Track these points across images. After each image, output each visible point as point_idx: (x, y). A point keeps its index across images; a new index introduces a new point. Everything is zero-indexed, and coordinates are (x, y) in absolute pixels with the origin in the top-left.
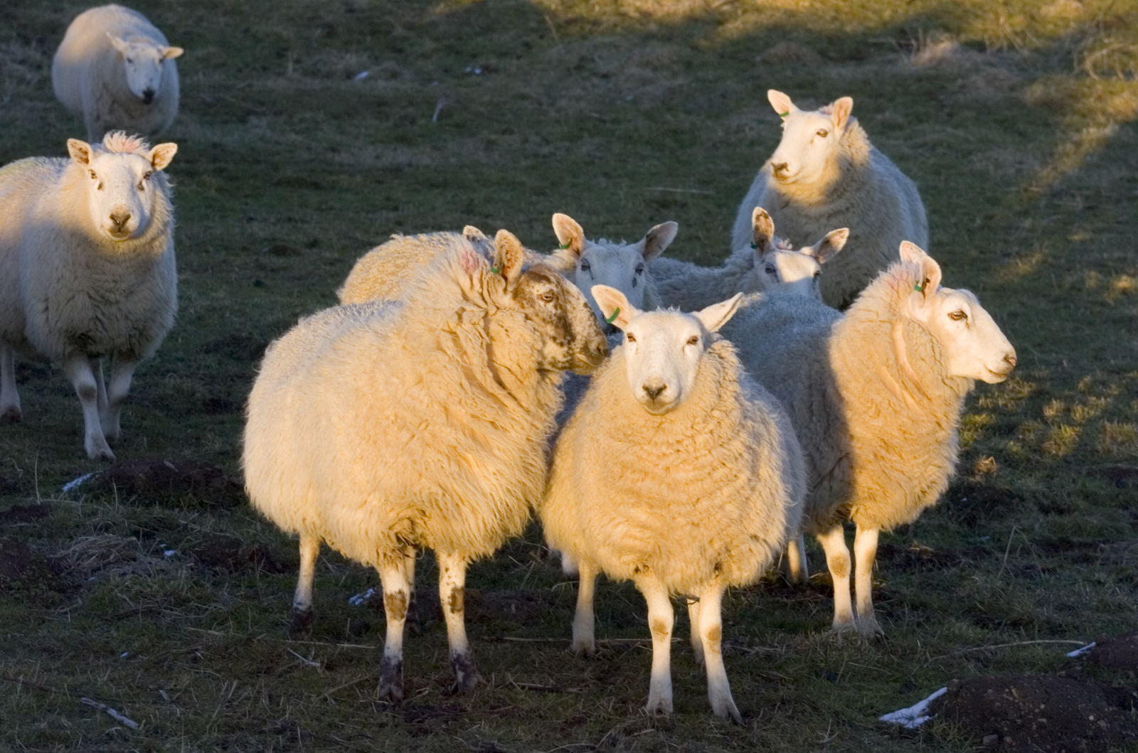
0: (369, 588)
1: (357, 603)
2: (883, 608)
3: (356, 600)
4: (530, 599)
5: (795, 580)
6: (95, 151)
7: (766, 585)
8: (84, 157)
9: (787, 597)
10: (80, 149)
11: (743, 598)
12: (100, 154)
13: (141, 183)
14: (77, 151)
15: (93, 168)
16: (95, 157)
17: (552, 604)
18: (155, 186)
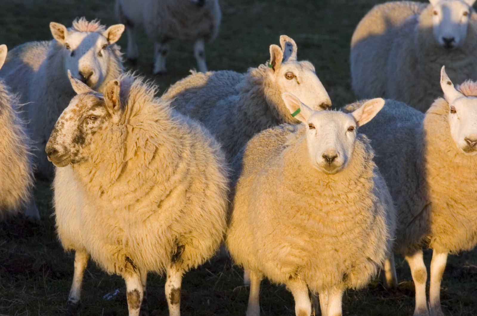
0: (116, 289)
1: (108, 298)
2: (446, 304)
3: (108, 297)
4: (219, 297)
5: (389, 285)
6: (68, 31)
7: (370, 289)
8: (61, 35)
9: (384, 297)
10: (59, 30)
11: (355, 297)
12: (72, 33)
13: (100, 52)
14: (56, 31)
15: (67, 42)
16: (69, 34)
17: (233, 300)
18: (109, 54)
